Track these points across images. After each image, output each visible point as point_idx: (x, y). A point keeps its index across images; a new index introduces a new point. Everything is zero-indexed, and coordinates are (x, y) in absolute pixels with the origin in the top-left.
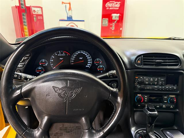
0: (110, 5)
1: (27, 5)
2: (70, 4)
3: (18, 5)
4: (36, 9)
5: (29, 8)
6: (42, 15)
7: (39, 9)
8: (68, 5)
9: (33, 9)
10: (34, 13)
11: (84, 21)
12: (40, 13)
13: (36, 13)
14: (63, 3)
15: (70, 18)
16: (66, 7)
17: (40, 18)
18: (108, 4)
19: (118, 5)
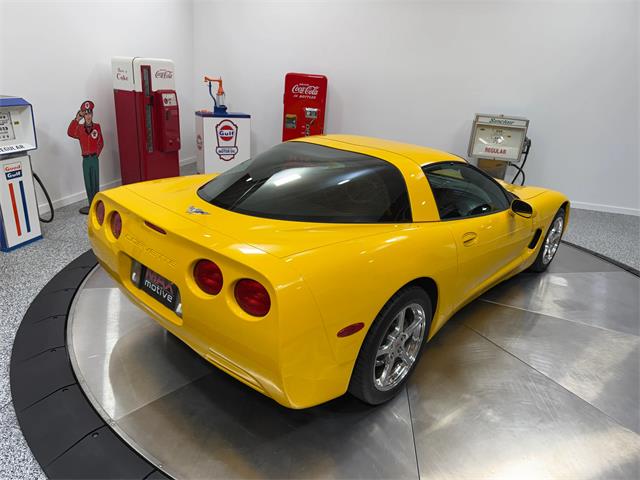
0: (301, 90)
1: (154, 89)
2: (220, 82)
3: (139, 89)
4: (168, 96)
5: (158, 94)
6: (176, 108)
7: (172, 96)
8: (218, 83)
9: (164, 96)
10: (165, 105)
11: (249, 117)
12: (174, 104)
13: (168, 105)
14: (206, 78)
15: (220, 111)
16: (210, 86)
17: (173, 112)
18: (296, 89)
19: (315, 92)
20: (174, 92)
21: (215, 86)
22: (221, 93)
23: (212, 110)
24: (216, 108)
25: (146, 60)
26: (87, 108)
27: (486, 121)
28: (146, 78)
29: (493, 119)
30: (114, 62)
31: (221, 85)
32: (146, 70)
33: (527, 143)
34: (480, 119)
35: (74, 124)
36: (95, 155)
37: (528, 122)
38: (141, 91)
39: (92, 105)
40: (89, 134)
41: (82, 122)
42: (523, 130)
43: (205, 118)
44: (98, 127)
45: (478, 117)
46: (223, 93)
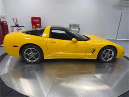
1: (1, 21)
11: (24, 27)
18: (34, 20)
19: (38, 21)
20: (6, 22)
21: (15, 20)
22: (17, 22)
23: (15, 26)
37: (79, 24)
45: (70, 24)
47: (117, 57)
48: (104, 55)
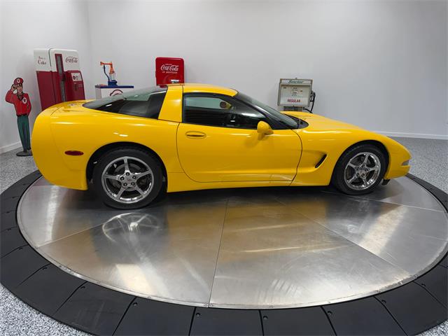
0: (167, 68)
1: (65, 70)
2: (111, 65)
3: (55, 70)
4: (76, 75)
5: (68, 73)
6: (82, 82)
7: (78, 74)
8: (110, 66)
9: (73, 74)
10: (74, 80)
11: (133, 87)
12: (80, 79)
13: (76, 80)
14: (101, 63)
15: (112, 84)
16: (104, 68)
17: (80, 85)
18: (163, 67)
19: (176, 69)
20: (80, 72)
21: (108, 68)
22: (112, 72)
23: (107, 84)
24: (109, 82)
25: (59, 50)
26: (19, 83)
27: (286, 82)
28: (59, 62)
29: (291, 80)
30: (35, 53)
31: (112, 67)
32: (59, 57)
33: (313, 95)
34: (283, 81)
35: (10, 93)
36: (26, 115)
37: (312, 81)
38: (56, 71)
39: (22, 80)
40: (20, 100)
41: (15, 92)
42: (309, 86)
43: (102, 89)
44: (27, 96)
45: (281, 80)
46: (113, 72)
47: (388, 176)
48: (352, 171)
